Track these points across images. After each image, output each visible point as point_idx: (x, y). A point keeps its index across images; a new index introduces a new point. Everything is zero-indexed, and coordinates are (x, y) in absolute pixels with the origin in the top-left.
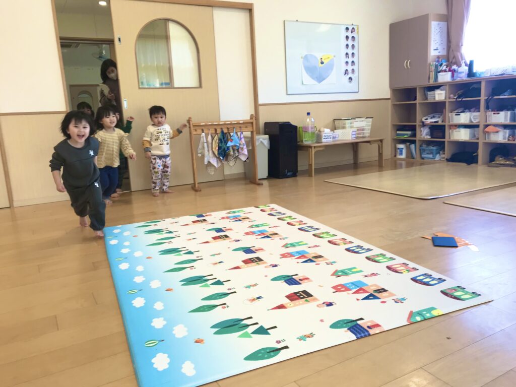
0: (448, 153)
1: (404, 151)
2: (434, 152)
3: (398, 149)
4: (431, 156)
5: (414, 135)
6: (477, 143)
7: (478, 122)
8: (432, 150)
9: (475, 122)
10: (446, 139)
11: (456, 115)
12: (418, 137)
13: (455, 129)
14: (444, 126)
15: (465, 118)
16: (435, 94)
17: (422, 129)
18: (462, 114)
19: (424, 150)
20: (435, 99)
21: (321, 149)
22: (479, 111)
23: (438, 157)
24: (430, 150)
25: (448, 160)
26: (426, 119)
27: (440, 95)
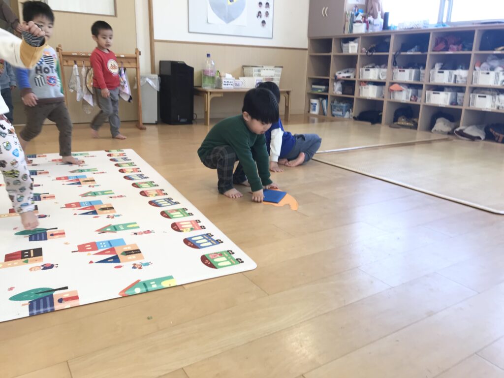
0: (355, 111)
1: (317, 107)
2: (344, 109)
3: (312, 104)
4: (340, 113)
5: (327, 90)
6: (382, 102)
7: (385, 80)
8: (342, 107)
9: (383, 79)
10: (356, 96)
11: (366, 70)
12: (330, 93)
13: (365, 85)
14: (354, 82)
15: (373, 74)
16: (348, 47)
17: (335, 84)
18: (372, 70)
19: (335, 107)
20: (348, 52)
21: (219, 95)
22: (387, 68)
23: (347, 115)
24: (340, 107)
25: (355, 118)
26: (340, 73)
27: (353, 48)
